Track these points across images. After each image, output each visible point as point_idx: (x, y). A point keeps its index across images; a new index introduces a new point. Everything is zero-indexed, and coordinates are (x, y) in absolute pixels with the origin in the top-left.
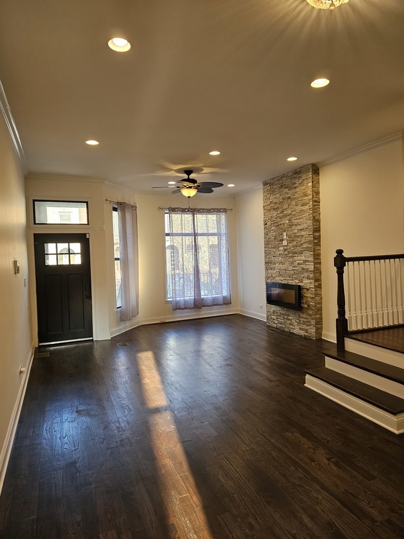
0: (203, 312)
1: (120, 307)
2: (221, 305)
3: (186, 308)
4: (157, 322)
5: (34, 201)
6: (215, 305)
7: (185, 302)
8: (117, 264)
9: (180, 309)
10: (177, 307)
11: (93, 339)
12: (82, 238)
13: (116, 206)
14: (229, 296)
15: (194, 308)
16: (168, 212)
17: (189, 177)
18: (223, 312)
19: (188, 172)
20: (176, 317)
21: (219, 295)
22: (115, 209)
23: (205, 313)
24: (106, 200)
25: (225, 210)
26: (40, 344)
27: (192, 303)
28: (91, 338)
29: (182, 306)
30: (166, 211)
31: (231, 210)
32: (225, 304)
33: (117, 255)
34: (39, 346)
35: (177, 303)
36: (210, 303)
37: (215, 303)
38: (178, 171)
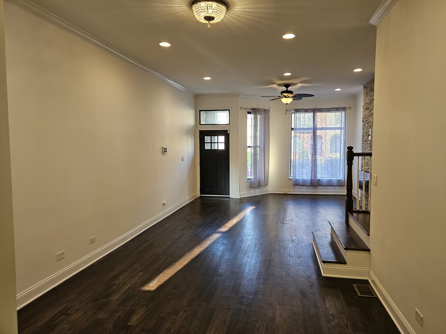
0: (319, 190)
1: (250, 179)
2: (334, 186)
3: (304, 185)
4: (281, 193)
5: (200, 111)
6: (329, 186)
7: (304, 180)
8: (249, 150)
9: (298, 185)
10: (296, 184)
11: (229, 197)
12: (225, 133)
13: (251, 111)
14: (343, 179)
15: (311, 186)
16: (294, 112)
17: (287, 89)
18: (337, 192)
19: (287, 86)
20: (296, 192)
21: (333, 178)
22: (249, 113)
23: (321, 191)
24: (241, 108)
25: (344, 109)
26: (201, 195)
27: (309, 182)
28: (229, 196)
29: (301, 184)
30: (292, 112)
31: (350, 108)
32: (339, 186)
33: (249, 144)
34: (200, 196)
35: (297, 181)
36: (325, 183)
37: (330, 184)
38: (280, 85)
